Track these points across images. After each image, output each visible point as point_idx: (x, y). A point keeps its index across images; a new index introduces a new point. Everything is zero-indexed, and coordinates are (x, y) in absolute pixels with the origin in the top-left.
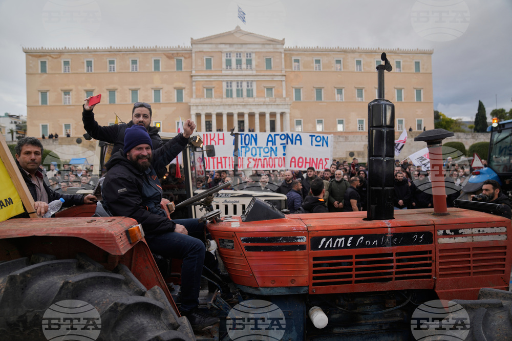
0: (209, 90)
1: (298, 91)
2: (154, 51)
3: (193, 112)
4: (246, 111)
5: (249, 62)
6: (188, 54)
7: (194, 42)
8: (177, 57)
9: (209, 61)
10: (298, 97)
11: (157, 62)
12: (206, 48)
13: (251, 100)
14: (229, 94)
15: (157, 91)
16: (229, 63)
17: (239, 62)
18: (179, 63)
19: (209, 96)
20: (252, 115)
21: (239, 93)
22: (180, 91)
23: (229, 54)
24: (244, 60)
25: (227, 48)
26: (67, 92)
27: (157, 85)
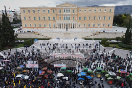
1: (80, 18)
2: (48, 8)
3: (57, 23)
5: (69, 11)
6: (56, 9)
7: (57, 6)
8: (53, 10)
9: (60, 11)
10: (80, 19)
11: (49, 11)
12: (60, 7)
13: (69, 21)
16: (65, 11)
17: (67, 11)
19: (60, 19)
20: (69, 24)
22: (54, 17)
25: (64, 8)
26: (30, 17)
27: (49, 16)
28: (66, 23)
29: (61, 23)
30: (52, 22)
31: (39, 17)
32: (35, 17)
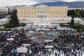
0: (38, 12)
1: (49, 12)
5: (43, 8)
9: (38, 8)
11: (32, 8)
18: (35, 9)
20: (43, 16)
21: (42, 13)
22: (35, 12)
26: (22, 12)
27: (32, 11)
28: (41, 15)
29: (39, 15)
30: (34, 14)
31: (27, 12)
32: (25, 12)
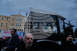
0: (13, 24)
2: (3, 16)
3: (9, 28)
4: (19, 29)
5: (21, 20)
6: (9, 18)
7: (11, 16)
8: (7, 18)
9: (13, 19)
11: (3, 18)
12: (13, 17)
13: (21, 27)
14: (17, 25)
15: (2, 24)
16: (17, 20)
17: (19, 20)
18: (7, 19)
19: (13, 25)
21: (19, 26)
22: (7, 24)
23: (17, 18)
24: (20, 20)
25: (17, 17)
27: (2, 22)
